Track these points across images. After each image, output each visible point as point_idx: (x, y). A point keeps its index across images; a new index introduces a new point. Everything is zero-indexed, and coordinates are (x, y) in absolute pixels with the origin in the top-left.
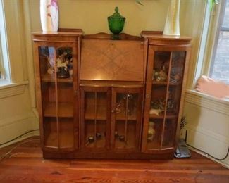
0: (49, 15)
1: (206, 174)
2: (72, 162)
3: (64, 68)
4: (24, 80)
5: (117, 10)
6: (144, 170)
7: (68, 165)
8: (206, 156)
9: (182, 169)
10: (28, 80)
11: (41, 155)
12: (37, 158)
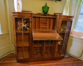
0: (18, 4)
1: (75, 63)
2: (29, 63)
3: (25, 27)
4: (7, 32)
5: (46, 4)
6: (55, 63)
7: (27, 64)
8: (74, 56)
9: (67, 61)
10: (8, 32)
11: (16, 61)
12: (14, 63)
